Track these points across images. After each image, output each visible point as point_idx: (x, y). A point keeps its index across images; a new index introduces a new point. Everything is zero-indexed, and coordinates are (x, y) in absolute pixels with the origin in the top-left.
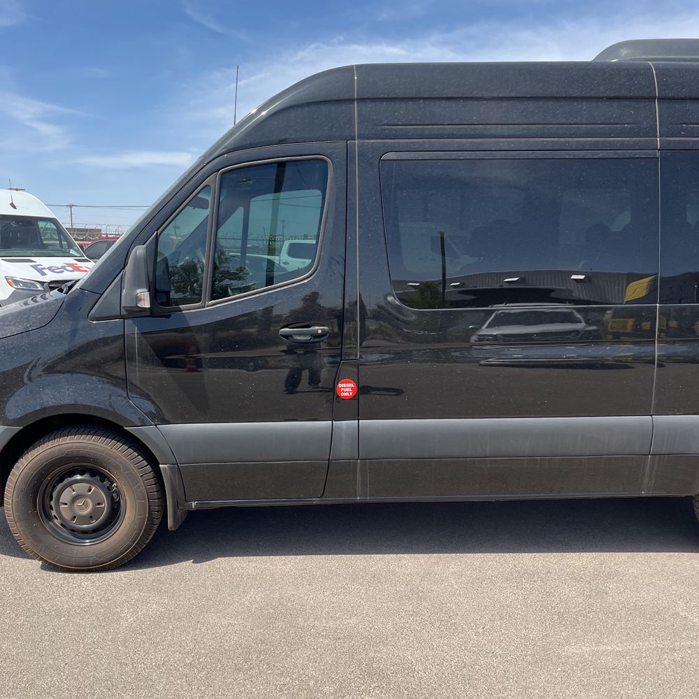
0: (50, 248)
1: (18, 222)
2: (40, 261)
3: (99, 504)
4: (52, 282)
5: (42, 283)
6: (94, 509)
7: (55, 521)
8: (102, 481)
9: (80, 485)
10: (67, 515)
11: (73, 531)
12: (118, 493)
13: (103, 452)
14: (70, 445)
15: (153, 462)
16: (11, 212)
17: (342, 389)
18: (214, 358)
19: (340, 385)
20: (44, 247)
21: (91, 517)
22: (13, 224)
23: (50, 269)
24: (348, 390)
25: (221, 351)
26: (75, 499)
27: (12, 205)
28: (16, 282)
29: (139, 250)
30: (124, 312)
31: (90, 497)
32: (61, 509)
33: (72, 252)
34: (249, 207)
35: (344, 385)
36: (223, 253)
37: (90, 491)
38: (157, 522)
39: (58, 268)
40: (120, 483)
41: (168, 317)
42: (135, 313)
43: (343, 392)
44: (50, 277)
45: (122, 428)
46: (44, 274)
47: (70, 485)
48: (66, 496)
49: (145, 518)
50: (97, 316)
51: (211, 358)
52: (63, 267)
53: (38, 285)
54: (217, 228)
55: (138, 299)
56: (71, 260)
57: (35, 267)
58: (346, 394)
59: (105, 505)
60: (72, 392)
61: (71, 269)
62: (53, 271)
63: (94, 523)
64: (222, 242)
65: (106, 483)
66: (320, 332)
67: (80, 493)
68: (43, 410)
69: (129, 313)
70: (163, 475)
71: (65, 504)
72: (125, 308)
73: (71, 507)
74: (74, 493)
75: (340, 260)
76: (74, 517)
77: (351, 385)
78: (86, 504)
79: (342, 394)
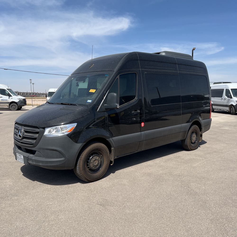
3: (99, 161)
11: (92, 170)
21: (97, 165)
26: (94, 161)
30: (105, 110)
31: (97, 160)
32: (91, 165)
37: (97, 158)
47: (93, 157)
50: (99, 111)
66: (139, 112)
69: (106, 110)
70: (112, 150)
71: (92, 163)
72: (105, 109)
73: (93, 163)
74: (94, 159)
75: (141, 95)
76: (94, 166)
77: (143, 123)
78: (96, 162)
79: (142, 126)
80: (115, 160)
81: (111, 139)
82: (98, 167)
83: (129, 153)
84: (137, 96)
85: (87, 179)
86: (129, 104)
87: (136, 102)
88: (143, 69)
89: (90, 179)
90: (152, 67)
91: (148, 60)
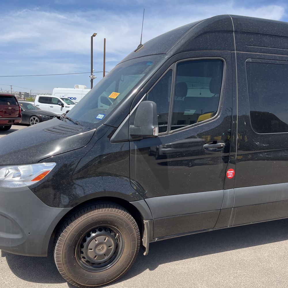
3: (109, 247)
6: (107, 250)
7: (84, 260)
9: (100, 237)
10: (91, 256)
11: (93, 264)
12: (118, 239)
13: (115, 217)
14: (98, 215)
17: (229, 174)
18: (173, 161)
19: (228, 172)
21: (105, 255)
24: (231, 174)
25: (177, 157)
26: (97, 245)
30: (130, 138)
31: (105, 243)
32: (88, 252)
35: (230, 172)
37: (105, 240)
40: (122, 234)
43: (229, 175)
45: (128, 202)
47: (94, 238)
48: (92, 245)
49: (134, 251)
50: (115, 140)
51: (171, 161)
58: (230, 176)
59: (113, 247)
60: (102, 184)
65: (113, 234)
66: (222, 145)
67: (100, 241)
69: (133, 138)
70: (145, 226)
71: (91, 249)
72: (131, 135)
73: (95, 251)
74: (97, 242)
75: (230, 109)
76: (96, 256)
77: (232, 172)
78: (103, 248)
79: (229, 176)
80: (151, 245)
81: (142, 202)
82: (106, 258)
83: (190, 232)
84: (220, 110)
85: (77, 283)
86: (196, 126)
87: (216, 125)
88: (242, 52)
89: (84, 283)
90: (267, 49)
91: (257, 34)
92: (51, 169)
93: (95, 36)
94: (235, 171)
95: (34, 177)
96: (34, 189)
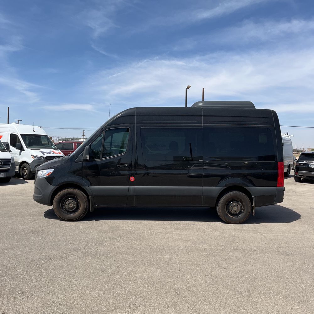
0: (45, 145)
1: (35, 137)
2: (42, 150)
4: (47, 157)
5: (43, 157)
6: (73, 206)
7: (64, 209)
8: (75, 200)
9: (70, 200)
10: (67, 208)
11: (68, 211)
12: (79, 203)
15: (87, 195)
16: (33, 133)
20: (43, 145)
21: (72, 208)
22: (34, 137)
23: (46, 152)
26: (69, 204)
27: (34, 131)
28: (35, 157)
29: (87, 147)
30: (83, 161)
31: (73, 203)
32: (66, 206)
33: (53, 147)
34: (112, 136)
36: (105, 148)
38: (88, 210)
39: (49, 152)
40: (79, 200)
41: (92, 162)
42: (85, 161)
43: (131, 179)
44: (46, 155)
45: (81, 187)
46: (44, 154)
47: (68, 200)
48: (67, 203)
50: (77, 161)
52: (50, 152)
53: (42, 158)
54: (104, 141)
55: (87, 158)
56: (52, 150)
57: (41, 152)
59: (76, 205)
61: (53, 153)
62: (47, 153)
63: (73, 210)
64: (105, 144)
65: (76, 200)
66: (126, 166)
67: (70, 202)
68: (64, 182)
72: (83, 160)
73: (68, 205)
76: (69, 208)
77: (133, 178)
78: (71, 205)
81: (87, 187)
86: (114, 157)
92: (52, 172)
93: (189, 88)
94: (135, 178)
95: (46, 174)
96: (46, 178)
